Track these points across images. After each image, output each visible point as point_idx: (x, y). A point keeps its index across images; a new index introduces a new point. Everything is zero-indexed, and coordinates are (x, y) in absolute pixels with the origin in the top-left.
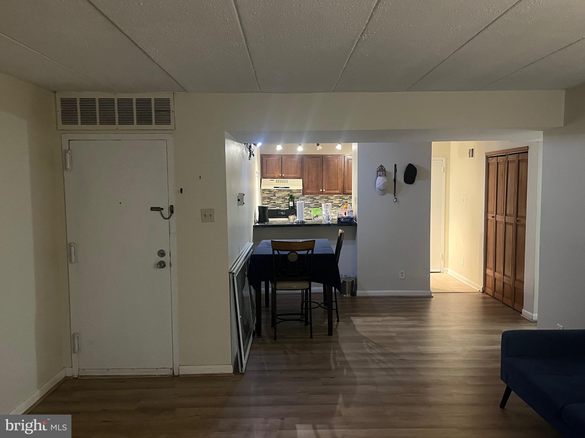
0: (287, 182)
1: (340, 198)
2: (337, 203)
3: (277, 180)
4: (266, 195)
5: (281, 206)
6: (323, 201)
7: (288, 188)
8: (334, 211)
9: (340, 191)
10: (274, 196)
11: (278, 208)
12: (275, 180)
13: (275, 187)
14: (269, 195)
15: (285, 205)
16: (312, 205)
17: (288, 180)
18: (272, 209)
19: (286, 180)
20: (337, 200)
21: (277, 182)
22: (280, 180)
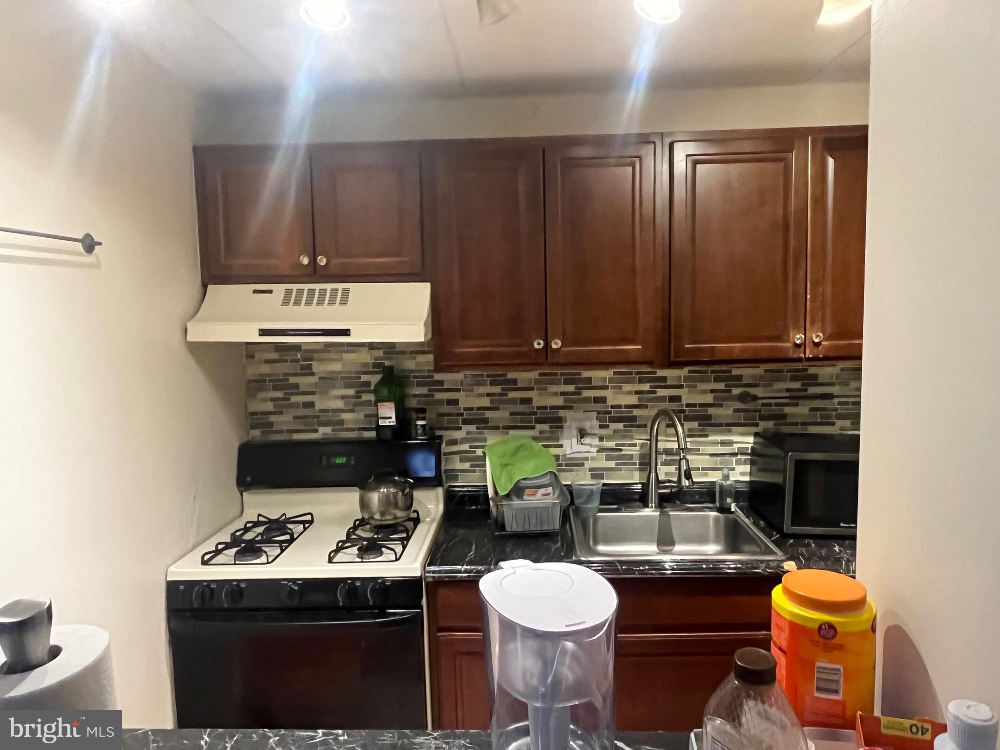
0: (344, 302)
1: (641, 381)
2: (626, 406)
3: (288, 292)
4: (266, 369)
5: (342, 422)
6: (556, 394)
7: (346, 332)
8: (612, 444)
9: (644, 344)
10: (307, 371)
11: (324, 432)
12: (279, 289)
13: (263, 332)
14: (282, 369)
15: (359, 415)
16: (501, 415)
17: (354, 287)
18: (296, 437)
19: (340, 286)
20: (627, 387)
21: (286, 303)
22: (306, 287)
